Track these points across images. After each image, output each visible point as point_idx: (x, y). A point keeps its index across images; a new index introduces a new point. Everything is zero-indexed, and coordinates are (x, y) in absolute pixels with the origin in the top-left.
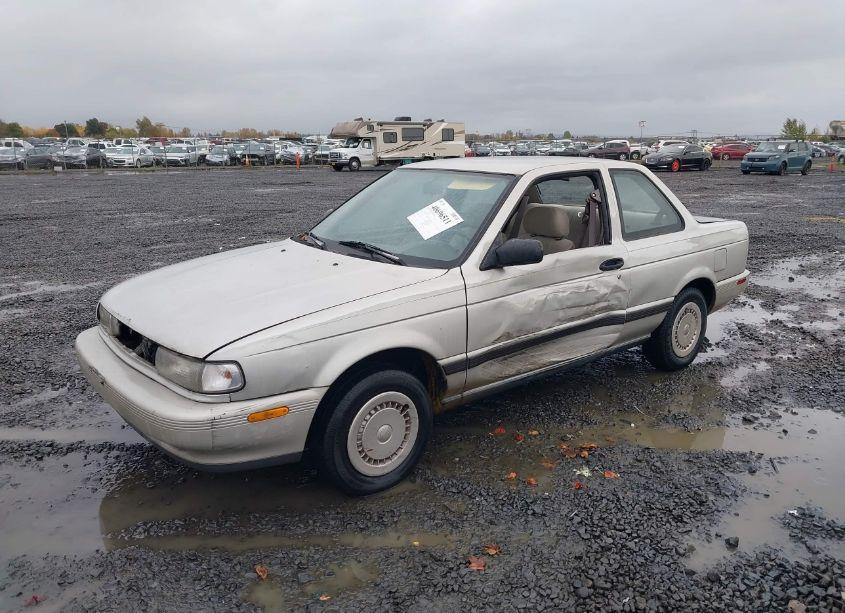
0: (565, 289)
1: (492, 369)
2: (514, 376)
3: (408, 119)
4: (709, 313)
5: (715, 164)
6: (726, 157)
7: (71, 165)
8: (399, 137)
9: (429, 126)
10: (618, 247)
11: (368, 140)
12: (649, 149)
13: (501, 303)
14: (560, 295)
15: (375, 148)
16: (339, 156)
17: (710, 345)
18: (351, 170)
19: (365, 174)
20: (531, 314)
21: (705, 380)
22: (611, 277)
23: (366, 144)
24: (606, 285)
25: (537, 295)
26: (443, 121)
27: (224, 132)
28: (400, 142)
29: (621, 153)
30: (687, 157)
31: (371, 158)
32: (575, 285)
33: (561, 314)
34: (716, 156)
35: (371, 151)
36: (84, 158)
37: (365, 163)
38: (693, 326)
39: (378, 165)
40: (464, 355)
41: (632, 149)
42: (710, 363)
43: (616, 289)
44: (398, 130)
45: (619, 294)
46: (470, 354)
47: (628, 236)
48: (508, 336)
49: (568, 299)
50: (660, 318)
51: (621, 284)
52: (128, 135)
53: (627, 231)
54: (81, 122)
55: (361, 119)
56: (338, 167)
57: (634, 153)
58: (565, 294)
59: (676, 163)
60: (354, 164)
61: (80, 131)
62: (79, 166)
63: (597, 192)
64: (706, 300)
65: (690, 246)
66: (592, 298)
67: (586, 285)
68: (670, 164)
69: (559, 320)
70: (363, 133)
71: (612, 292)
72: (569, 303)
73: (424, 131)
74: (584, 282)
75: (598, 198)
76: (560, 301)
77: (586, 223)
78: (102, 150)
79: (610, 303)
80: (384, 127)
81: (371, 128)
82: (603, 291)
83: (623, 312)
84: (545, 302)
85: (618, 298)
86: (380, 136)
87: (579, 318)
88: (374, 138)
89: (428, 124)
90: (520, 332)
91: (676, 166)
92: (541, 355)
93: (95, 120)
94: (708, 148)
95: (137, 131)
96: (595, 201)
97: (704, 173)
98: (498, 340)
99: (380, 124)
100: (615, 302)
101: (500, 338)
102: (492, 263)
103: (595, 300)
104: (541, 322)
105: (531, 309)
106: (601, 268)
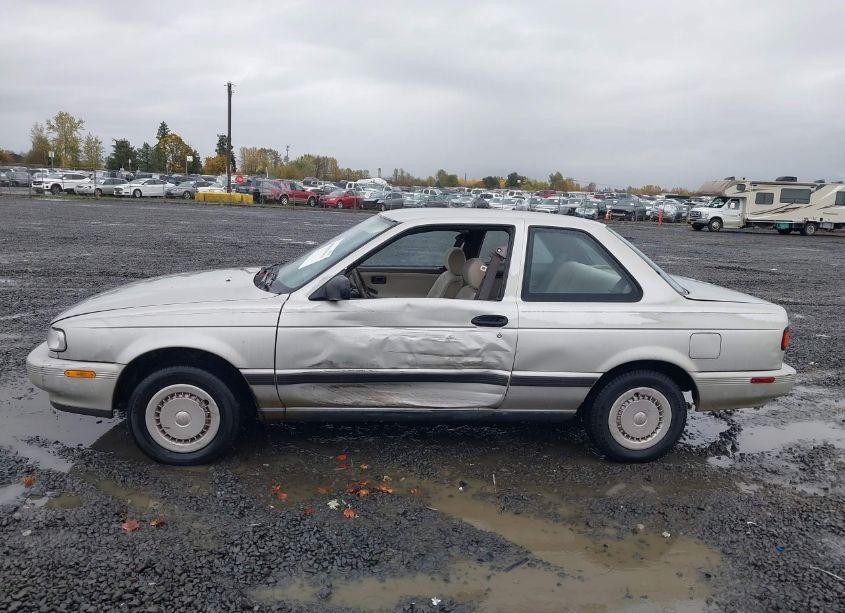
0: (416, 336)
1: (318, 393)
3: (793, 179)
8: (777, 197)
9: (821, 186)
11: (736, 200)
13: (323, 332)
14: (409, 339)
15: (744, 208)
16: (699, 215)
18: (711, 231)
19: (726, 235)
20: (363, 349)
22: (489, 334)
23: (733, 205)
24: (479, 340)
25: (376, 334)
26: (841, 183)
27: (630, 188)
28: (777, 203)
31: (738, 220)
32: (431, 332)
33: (410, 358)
35: (737, 212)
37: (729, 224)
39: (744, 227)
40: (271, 371)
43: (493, 347)
44: (777, 192)
45: (499, 353)
46: (278, 372)
48: (331, 365)
49: (419, 344)
50: (579, 392)
51: (501, 343)
54: (506, 175)
55: (733, 178)
56: (698, 227)
58: (414, 339)
60: (715, 224)
61: (502, 183)
63: (505, 246)
66: (455, 349)
67: (447, 336)
69: (408, 363)
70: (731, 192)
71: (485, 350)
72: (421, 349)
73: (811, 193)
74: (446, 333)
75: (503, 254)
76: (407, 344)
79: (486, 360)
80: (759, 186)
81: (741, 187)
82: (474, 345)
83: (508, 374)
84: (385, 342)
85: (497, 357)
86: (751, 196)
87: (438, 367)
88: (744, 199)
89: (820, 184)
90: (349, 363)
92: (389, 394)
93: (515, 174)
95: (545, 185)
96: (499, 256)
98: (318, 365)
99: (754, 184)
100: (493, 361)
101: (319, 364)
102: (322, 295)
103: (461, 353)
104: (379, 360)
105: (364, 345)
106: (473, 322)
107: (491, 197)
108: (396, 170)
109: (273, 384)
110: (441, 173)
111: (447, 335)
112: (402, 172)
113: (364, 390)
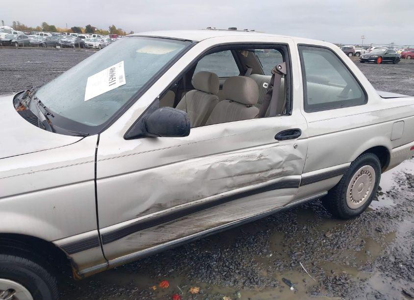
0: (233, 159)
1: (144, 238)
2: (175, 239)
4: (382, 173)
5: (402, 61)
6: (409, 57)
7: (66, 46)
10: (298, 118)
12: (366, 51)
14: (228, 164)
17: (381, 194)
20: (189, 184)
21: (373, 233)
22: (287, 146)
24: (281, 153)
29: (350, 53)
30: (386, 56)
32: (245, 154)
33: (229, 182)
34: (403, 57)
36: (73, 43)
38: (367, 184)
40: (95, 232)
41: (356, 51)
42: (379, 214)
43: (292, 157)
45: (295, 162)
46: (103, 231)
47: (309, 108)
48: (160, 207)
49: (236, 167)
50: (335, 180)
51: (297, 153)
52: (104, 33)
53: (310, 103)
54: (83, 27)
57: (357, 53)
58: (233, 163)
59: (379, 59)
61: (83, 31)
62: (71, 47)
63: (284, 65)
64: (381, 162)
65: (371, 119)
66: (264, 165)
67: (258, 155)
68: (376, 59)
71: (286, 160)
72: (239, 171)
74: (257, 152)
75: (284, 71)
76: (227, 169)
77: (270, 93)
78: (83, 39)
79: (285, 169)
82: (278, 159)
83: (299, 177)
84: (210, 170)
85: (293, 166)
87: (250, 183)
90: (177, 201)
91: (379, 60)
92: (208, 218)
93: (90, 25)
94: (399, 52)
95: (109, 32)
96: (281, 74)
97: (395, 65)
98: (146, 212)
100: (290, 169)
101: (148, 210)
102: (140, 132)
103: (269, 168)
104: (204, 190)
105: (190, 179)
106: (276, 138)
107: (84, 38)
108: (15, 22)
109: (97, 246)
110: (44, 24)
111: (258, 153)
112: (19, 23)
113: (186, 220)
